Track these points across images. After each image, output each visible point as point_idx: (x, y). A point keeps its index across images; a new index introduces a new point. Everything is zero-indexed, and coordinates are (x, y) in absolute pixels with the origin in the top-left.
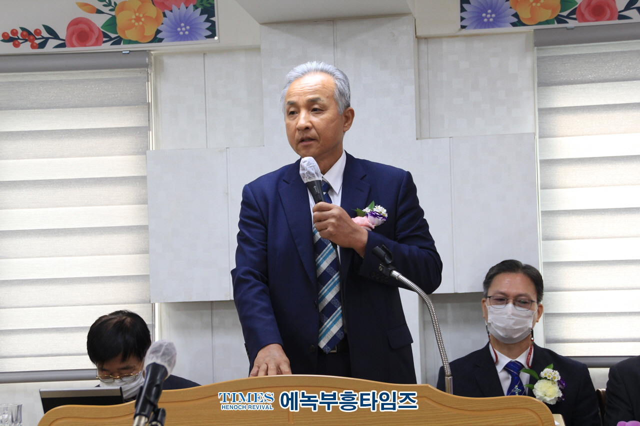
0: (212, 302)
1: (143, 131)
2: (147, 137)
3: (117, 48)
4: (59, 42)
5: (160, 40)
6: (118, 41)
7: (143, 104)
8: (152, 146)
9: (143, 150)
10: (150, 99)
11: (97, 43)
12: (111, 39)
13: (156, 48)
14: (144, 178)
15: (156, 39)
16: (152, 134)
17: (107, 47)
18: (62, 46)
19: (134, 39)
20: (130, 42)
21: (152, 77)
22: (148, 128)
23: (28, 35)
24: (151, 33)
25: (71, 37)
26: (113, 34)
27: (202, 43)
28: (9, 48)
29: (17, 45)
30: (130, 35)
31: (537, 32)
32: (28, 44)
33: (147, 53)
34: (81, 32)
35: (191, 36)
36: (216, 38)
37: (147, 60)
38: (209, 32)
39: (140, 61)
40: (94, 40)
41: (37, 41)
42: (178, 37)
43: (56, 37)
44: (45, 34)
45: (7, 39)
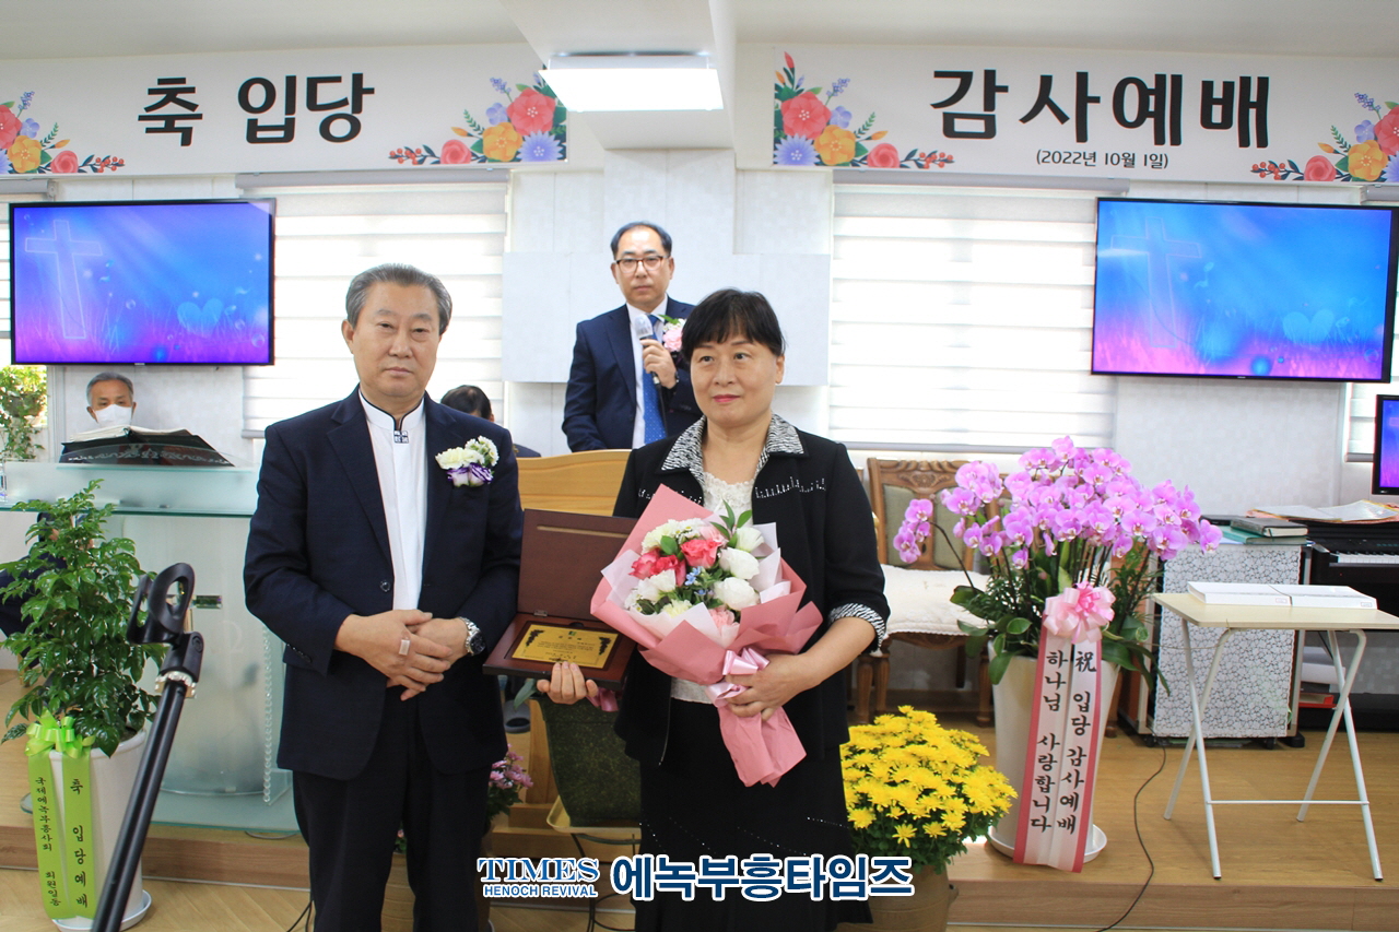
0: (552, 384)
1: (501, 236)
2: (503, 241)
3: (482, 165)
4: (436, 160)
5: (519, 160)
6: (484, 160)
7: (501, 212)
8: (508, 249)
9: (501, 253)
10: (508, 209)
11: (466, 161)
12: (478, 158)
13: (515, 168)
14: (500, 276)
15: (516, 160)
16: (508, 239)
17: (474, 164)
18: (438, 162)
19: (497, 158)
20: (493, 161)
21: (510, 191)
22: (505, 234)
23: (410, 153)
24: (511, 154)
25: (444, 155)
26: (479, 153)
27: (554, 164)
28: (394, 164)
29: (401, 162)
30: (493, 155)
31: (835, 171)
32: (410, 161)
33: (507, 171)
34: (454, 152)
35: (545, 157)
36: (566, 160)
37: (507, 177)
38: (561, 156)
39: (501, 177)
40: (463, 159)
41: (418, 159)
42: (534, 158)
43: (433, 155)
44: (424, 153)
45: (394, 156)
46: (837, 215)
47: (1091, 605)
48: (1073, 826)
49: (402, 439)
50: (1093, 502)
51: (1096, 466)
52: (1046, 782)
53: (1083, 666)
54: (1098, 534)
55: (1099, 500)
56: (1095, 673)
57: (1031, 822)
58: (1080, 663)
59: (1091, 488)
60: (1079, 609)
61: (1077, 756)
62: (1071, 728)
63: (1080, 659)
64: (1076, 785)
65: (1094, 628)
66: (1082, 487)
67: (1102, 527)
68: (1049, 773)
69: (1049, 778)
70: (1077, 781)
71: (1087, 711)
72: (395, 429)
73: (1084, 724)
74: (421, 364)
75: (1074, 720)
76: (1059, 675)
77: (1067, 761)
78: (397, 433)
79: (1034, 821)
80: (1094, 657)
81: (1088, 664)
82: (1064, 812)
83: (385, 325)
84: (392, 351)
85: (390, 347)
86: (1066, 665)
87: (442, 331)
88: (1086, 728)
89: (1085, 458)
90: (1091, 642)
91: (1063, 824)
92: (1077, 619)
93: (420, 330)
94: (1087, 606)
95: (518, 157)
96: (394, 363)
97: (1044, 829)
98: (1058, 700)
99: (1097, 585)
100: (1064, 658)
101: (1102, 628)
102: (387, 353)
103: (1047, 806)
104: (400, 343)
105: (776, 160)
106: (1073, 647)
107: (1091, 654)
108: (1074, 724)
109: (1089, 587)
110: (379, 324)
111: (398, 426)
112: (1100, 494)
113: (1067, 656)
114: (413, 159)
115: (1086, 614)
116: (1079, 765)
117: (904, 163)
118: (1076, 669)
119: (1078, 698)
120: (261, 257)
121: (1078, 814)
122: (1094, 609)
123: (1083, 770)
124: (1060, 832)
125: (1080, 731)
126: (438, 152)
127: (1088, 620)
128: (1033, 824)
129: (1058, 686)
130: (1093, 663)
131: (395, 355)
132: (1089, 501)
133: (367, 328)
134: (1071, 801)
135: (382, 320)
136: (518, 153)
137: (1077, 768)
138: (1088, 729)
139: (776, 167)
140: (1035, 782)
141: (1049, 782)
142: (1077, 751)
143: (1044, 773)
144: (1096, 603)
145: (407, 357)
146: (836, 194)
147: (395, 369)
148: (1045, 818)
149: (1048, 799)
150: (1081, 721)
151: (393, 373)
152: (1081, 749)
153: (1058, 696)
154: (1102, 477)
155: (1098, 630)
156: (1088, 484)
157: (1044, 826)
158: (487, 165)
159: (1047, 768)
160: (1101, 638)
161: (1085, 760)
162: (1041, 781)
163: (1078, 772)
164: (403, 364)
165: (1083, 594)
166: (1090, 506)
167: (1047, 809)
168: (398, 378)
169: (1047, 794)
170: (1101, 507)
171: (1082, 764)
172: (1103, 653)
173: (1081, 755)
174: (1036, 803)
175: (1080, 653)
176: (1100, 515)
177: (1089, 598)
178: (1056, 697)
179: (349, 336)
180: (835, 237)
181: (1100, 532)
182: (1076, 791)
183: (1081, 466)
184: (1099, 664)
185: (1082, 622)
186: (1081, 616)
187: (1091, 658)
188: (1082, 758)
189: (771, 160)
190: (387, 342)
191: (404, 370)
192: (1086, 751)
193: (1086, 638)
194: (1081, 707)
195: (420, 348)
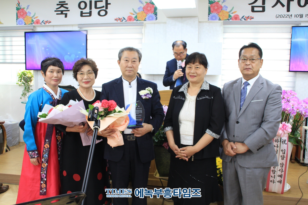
0: (154, 75)
2: (142, 40)
3: (137, 22)
4: (126, 20)
5: (146, 20)
6: (137, 20)
7: (142, 33)
8: (143, 42)
9: (141, 43)
10: (143, 32)
11: (133, 21)
12: (136, 20)
13: (145, 22)
14: (141, 49)
15: (145, 20)
17: (135, 21)
18: (126, 21)
20: (139, 21)
21: (144, 28)
22: (142, 38)
23: (120, 19)
24: (144, 19)
25: (128, 19)
26: (136, 19)
27: (154, 21)
28: (116, 22)
29: (117, 21)
30: (140, 19)
31: (223, 22)
32: (119, 21)
33: (143, 23)
34: (130, 19)
35: (152, 19)
36: (157, 20)
37: (143, 24)
38: (156, 19)
39: (142, 25)
40: (132, 20)
41: (121, 20)
42: (149, 20)
43: (125, 19)
44: (123, 19)
45: (116, 20)
46: (224, 33)
47: (286, 128)
48: (281, 182)
49: (131, 87)
50: (286, 103)
51: (288, 94)
52: (274, 171)
53: (283, 143)
54: (287, 111)
55: (288, 102)
56: (286, 145)
57: (270, 181)
58: (283, 142)
59: (286, 99)
60: (282, 129)
61: (282, 165)
62: (280, 158)
63: (283, 141)
64: (282, 172)
65: (286, 134)
66: (284, 99)
67: (288, 109)
68: (275, 169)
69: (275, 170)
70: (282, 171)
71: (284, 154)
72: (129, 85)
73: (284, 157)
74: (135, 69)
75: (281, 156)
76: (277, 145)
77: (279, 166)
78: (130, 85)
79: (271, 181)
80: (286, 141)
81: (285, 142)
82: (278, 179)
83: (126, 60)
84: (128, 66)
85: (128, 65)
86: (279, 143)
87: (140, 61)
88: (284, 158)
89: (285, 92)
90: (285, 137)
91: (278, 182)
92: (282, 131)
93: (134, 61)
94: (284, 128)
95: (146, 19)
96: (128, 69)
97: (274, 183)
98: (277, 151)
99: (288, 123)
100: (279, 141)
101: (288, 134)
102: (127, 67)
103: (274, 177)
104: (130, 64)
105: (209, 19)
106: (281, 138)
107: (286, 140)
108: (281, 157)
109: (285, 124)
110: (125, 60)
111: (130, 84)
112: (289, 101)
113: (279, 140)
114: (120, 20)
115: (284, 130)
116: (282, 167)
117: (241, 19)
118: (282, 143)
119: (282, 151)
120: (84, 44)
121: (282, 179)
122: (286, 129)
123: (284, 168)
124: (278, 184)
125: (283, 159)
126: (126, 19)
127: (285, 132)
128: (271, 182)
129: (277, 148)
130: (286, 142)
131: (129, 67)
132: (286, 102)
133: (122, 61)
134: (281, 176)
135: (126, 59)
136: (145, 19)
137: (282, 168)
138: (285, 159)
139: (209, 21)
140: (271, 171)
141: (275, 171)
142: (282, 164)
143: (273, 169)
144: (287, 128)
145: (131, 67)
146: (224, 28)
147: (129, 70)
148: (274, 180)
149: (275, 175)
150: (283, 156)
151: (128, 71)
152: (283, 163)
153: (277, 150)
154: (289, 97)
155: (287, 134)
156: (285, 99)
157: (274, 182)
158: (138, 22)
159: (274, 168)
160: (288, 136)
161: (284, 166)
162: (273, 171)
163: (282, 169)
164: (130, 69)
165: (284, 125)
166: (285, 104)
167: (274, 178)
168: (129, 72)
169: (274, 174)
170: (288, 104)
171: (283, 167)
172: (289, 140)
173: (283, 165)
174: (272, 176)
175: (283, 140)
176: (288, 106)
177: (285, 126)
178: (276, 150)
179: (119, 63)
180: (223, 38)
181: (288, 110)
182: (282, 173)
183: (284, 94)
184: (288, 143)
185: (283, 132)
186: (283, 130)
187: (285, 141)
188: (283, 166)
189: (208, 19)
190: (127, 64)
191: (131, 70)
192: (284, 164)
193: (284, 136)
194: (283, 153)
195: (134, 65)
